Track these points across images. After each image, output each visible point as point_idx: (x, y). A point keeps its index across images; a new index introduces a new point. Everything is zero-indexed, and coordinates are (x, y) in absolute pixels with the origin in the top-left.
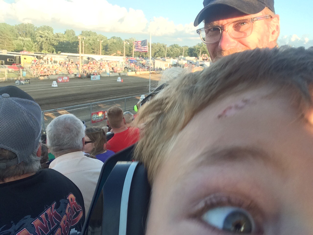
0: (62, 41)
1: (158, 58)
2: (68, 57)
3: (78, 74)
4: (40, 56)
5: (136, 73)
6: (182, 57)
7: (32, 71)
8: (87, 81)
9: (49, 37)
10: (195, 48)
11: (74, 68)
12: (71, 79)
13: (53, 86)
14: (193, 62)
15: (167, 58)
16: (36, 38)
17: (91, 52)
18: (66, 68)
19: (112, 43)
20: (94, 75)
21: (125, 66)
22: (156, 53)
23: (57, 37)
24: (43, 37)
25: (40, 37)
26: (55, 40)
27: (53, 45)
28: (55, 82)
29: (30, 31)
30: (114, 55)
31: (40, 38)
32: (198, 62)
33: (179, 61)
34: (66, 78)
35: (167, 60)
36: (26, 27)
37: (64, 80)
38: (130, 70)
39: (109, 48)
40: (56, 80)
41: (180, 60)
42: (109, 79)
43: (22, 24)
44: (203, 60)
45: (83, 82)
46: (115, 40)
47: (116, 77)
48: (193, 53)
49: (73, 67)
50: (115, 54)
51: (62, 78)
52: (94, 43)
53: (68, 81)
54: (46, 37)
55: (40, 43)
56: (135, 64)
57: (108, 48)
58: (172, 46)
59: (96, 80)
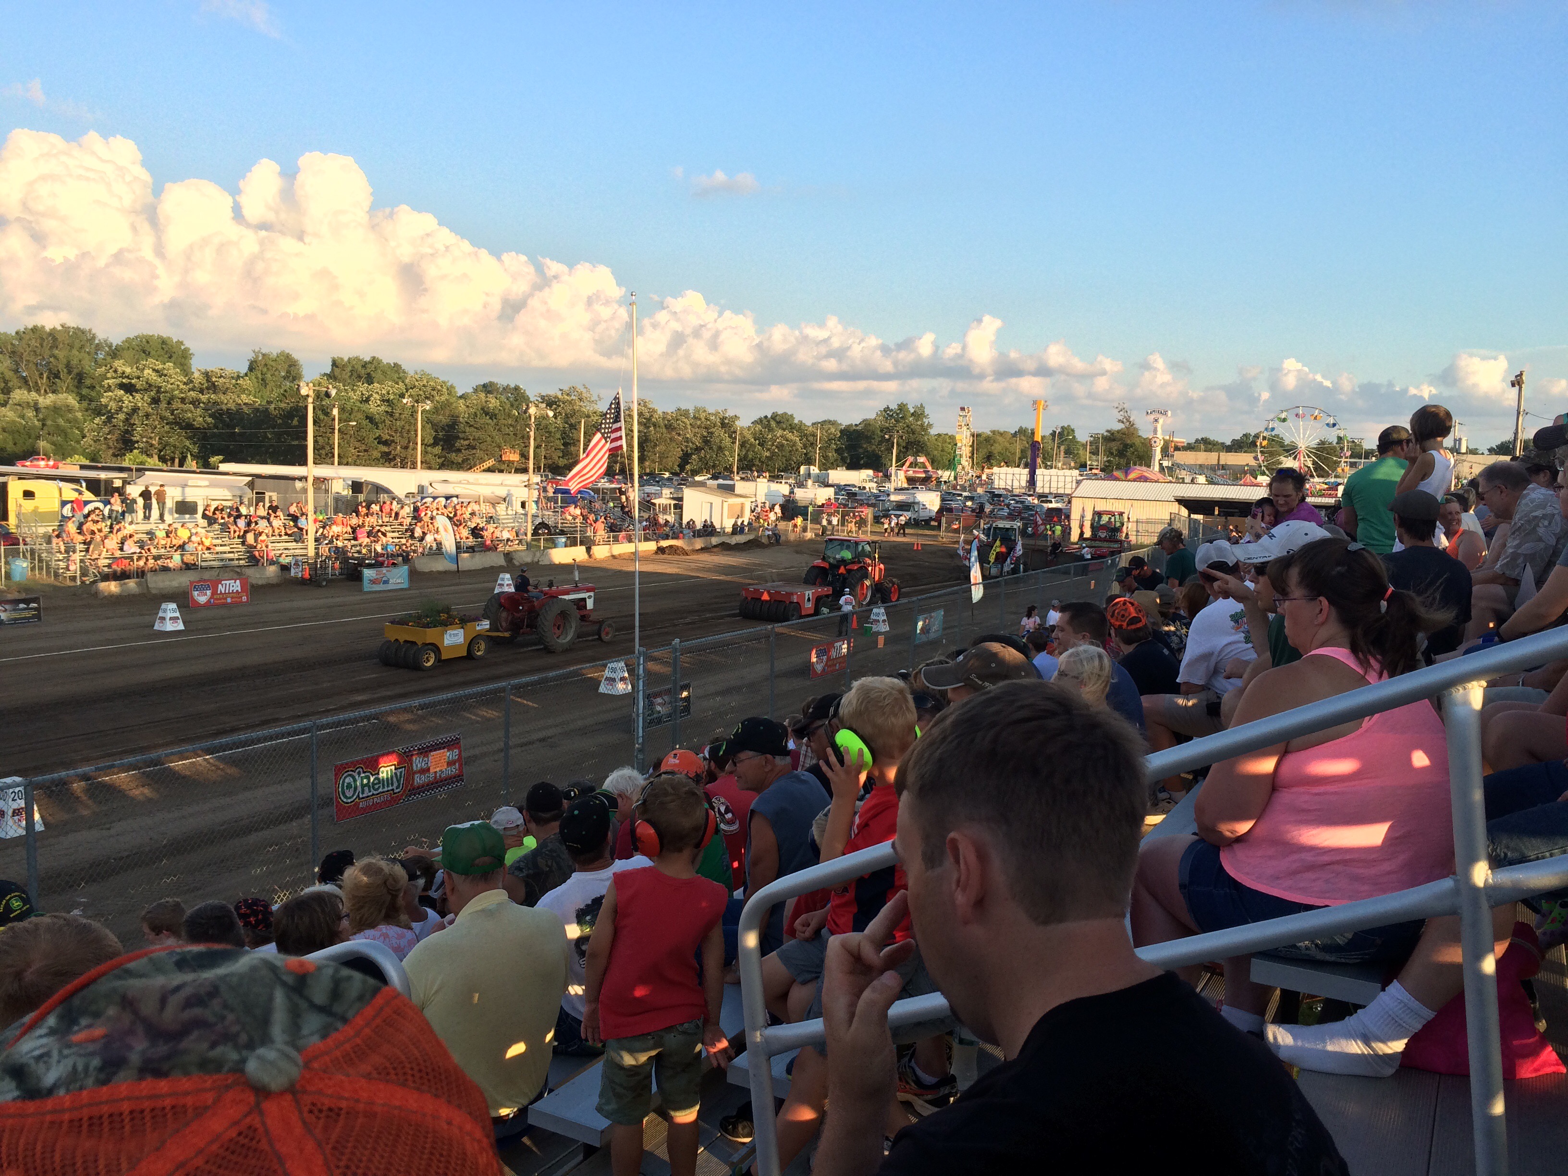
0: (232, 406)
1: (697, 478)
2: (251, 485)
3: (296, 564)
4: (109, 482)
5: (588, 550)
6: (815, 470)
7: (61, 557)
8: (344, 597)
9: (166, 392)
10: (871, 428)
11: (280, 536)
12: (256, 590)
13: (157, 627)
14: (861, 494)
15: (742, 479)
16: (100, 395)
17: (376, 454)
18: (239, 537)
19: (476, 415)
20: (379, 565)
21: (539, 520)
22: (691, 454)
23: (208, 388)
24: (137, 391)
25: (120, 389)
26: (195, 403)
27: (188, 426)
28: (170, 609)
29: (74, 362)
30: (489, 470)
31: (122, 396)
32: (888, 495)
33: (796, 490)
34: (235, 586)
35: (741, 487)
36: (55, 346)
37: (225, 595)
38: (563, 540)
39: (461, 435)
40: (182, 599)
41: (801, 485)
42: (457, 584)
43: (35, 330)
44: (910, 480)
45: (322, 602)
46: (493, 401)
47: (493, 572)
48: (861, 450)
49: (277, 532)
50: (490, 463)
51: (214, 585)
52: (391, 414)
53: (244, 599)
54: (150, 386)
55: (121, 416)
56: (585, 512)
57: (458, 438)
58: (764, 421)
59: (389, 591)
